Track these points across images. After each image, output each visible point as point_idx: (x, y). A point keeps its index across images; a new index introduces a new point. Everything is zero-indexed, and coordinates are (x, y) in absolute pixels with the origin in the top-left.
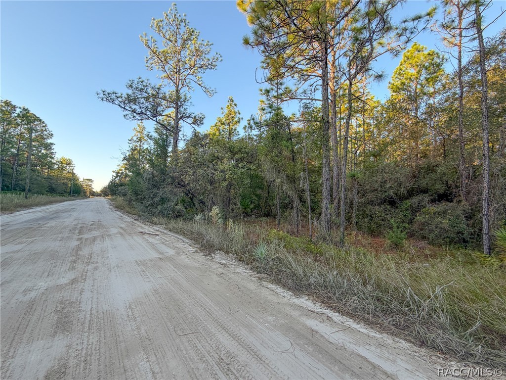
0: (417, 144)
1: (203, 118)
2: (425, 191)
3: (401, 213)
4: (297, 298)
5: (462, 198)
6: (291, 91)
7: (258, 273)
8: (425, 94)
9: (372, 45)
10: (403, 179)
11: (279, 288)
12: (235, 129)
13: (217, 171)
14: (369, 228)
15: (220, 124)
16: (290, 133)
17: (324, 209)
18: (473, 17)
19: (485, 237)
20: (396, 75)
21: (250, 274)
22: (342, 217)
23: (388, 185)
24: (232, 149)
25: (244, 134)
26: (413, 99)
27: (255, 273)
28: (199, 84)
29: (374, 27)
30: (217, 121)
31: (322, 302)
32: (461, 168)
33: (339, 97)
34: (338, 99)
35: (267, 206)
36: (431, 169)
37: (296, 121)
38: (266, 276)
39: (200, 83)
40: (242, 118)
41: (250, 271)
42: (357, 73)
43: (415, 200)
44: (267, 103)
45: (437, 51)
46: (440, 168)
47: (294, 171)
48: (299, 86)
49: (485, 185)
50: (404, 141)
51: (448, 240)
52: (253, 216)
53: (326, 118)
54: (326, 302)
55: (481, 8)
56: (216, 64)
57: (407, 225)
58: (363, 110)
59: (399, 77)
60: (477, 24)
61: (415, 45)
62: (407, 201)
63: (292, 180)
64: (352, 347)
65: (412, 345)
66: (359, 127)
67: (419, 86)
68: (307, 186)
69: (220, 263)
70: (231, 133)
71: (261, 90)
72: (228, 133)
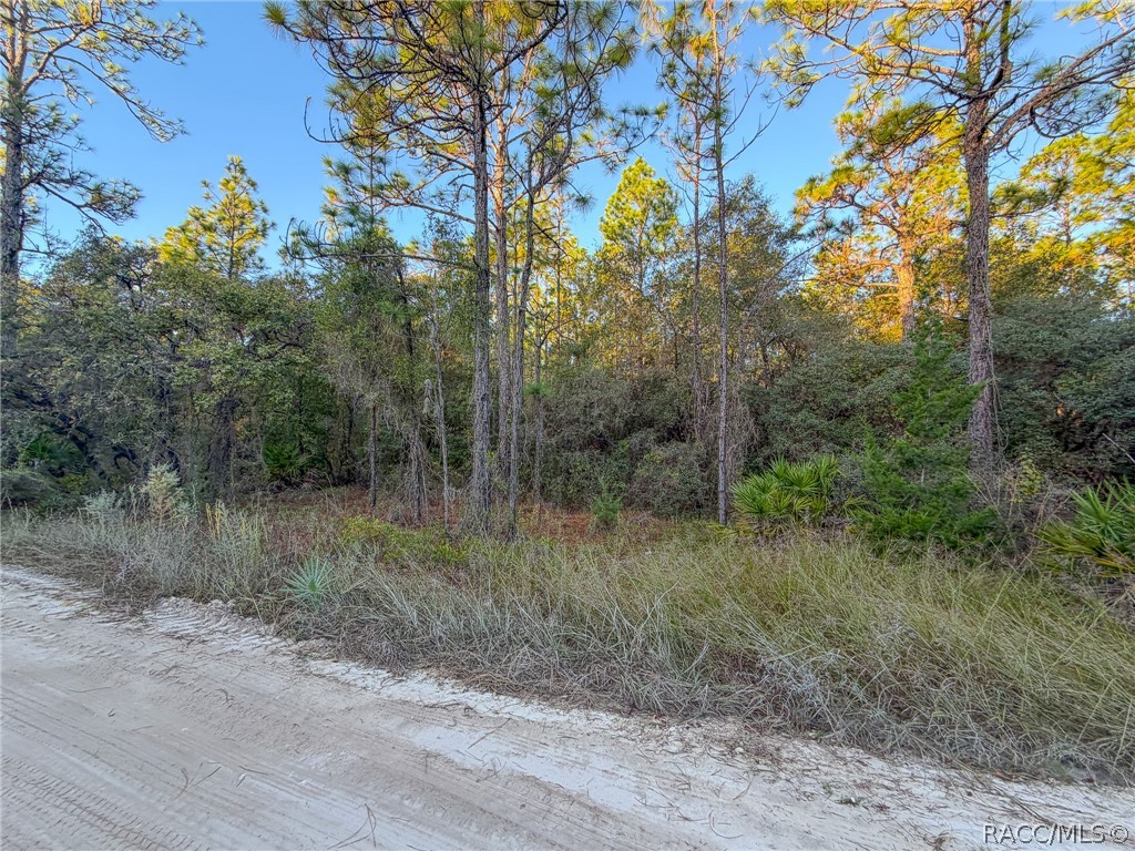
0: (640, 339)
1: (133, 198)
2: (650, 424)
3: (615, 463)
4: (401, 681)
5: (697, 435)
6: (408, 184)
7: (298, 640)
8: (652, 253)
9: (569, 133)
10: (618, 402)
11: (354, 670)
12: (252, 252)
13: (181, 363)
14: (564, 495)
15: (201, 229)
16: (402, 283)
17: (477, 462)
18: (712, 141)
19: (721, 496)
20: (612, 208)
21: (274, 647)
22: (514, 478)
23: (596, 412)
24: (232, 304)
25: (282, 269)
26: (636, 256)
27: (290, 641)
28: (114, 89)
29: (574, 99)
30: (190, 218)
31: (459, 677)
32: (696, 385)
33: (514, 224)
34: (512, 229)
35: (347, 458)
36: (658, 384)
37: (422, 259)
38: (321, 642)
39: (121, 87)
40: (273, 224)
41: (275, 640)
42: (543, 182)
43: (636, 439)
44: (344, 200)
45: (669, 183)
46: (670, 384)
47: (411, 376)
48: (429, 179)
49: (723, 414)
50: (622, 332)
51: (677, 506)
52: (305, 485)
53: (482, 263)
54: (464, 674)
55: (722, 130)
56: (182, 47)
57: (623, 485)
58: (557, 262)
59: (616, 212)
60: (716, 152)
61: (641, 161)
62: (624, 442)
63: (407, 396)
64: (511, 764)
65: (617, 716)
66: (551, 294)
67: (644, 237)
68: (438, 412)
69: (170, 635)
70: (237, 260)
71: (329, 163)
72: (228, 258)
